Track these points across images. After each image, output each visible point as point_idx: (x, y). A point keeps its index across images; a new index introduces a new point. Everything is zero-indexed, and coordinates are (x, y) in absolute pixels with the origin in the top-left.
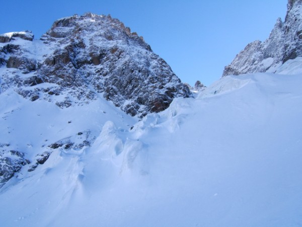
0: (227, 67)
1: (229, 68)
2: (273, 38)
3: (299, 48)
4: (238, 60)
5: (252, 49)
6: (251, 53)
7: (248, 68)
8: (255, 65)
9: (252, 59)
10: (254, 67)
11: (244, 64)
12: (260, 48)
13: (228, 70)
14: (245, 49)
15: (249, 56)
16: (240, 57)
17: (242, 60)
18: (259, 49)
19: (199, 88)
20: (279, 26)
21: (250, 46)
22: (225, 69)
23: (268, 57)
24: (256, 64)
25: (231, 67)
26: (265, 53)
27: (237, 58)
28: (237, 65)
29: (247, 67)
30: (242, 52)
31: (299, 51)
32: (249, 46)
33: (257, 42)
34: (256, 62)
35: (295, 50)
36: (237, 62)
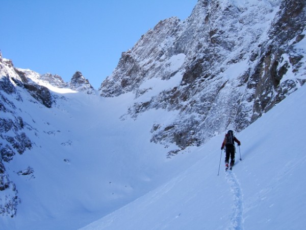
0: (126, 54)
1: (128, 56)
2: (192, 20)
3: (207, 59)
4: (143, 45)
5: (164, 31)
6: (163, 37)
7: (152, 63)
8: (160, 61)
9: (160, 49)
10: (158, 64)
11: (149, 54)
12: (176, 30)
13: (126, 60)
14: (156, 28)
15: (159, 41)
16: (147, 41)
17: (149, 47)
18: (174, 33)
19: (77, 84)
20: (204, 3)
21: (163, 25)
22: (123, 56)
23: (180, 52)
24: (162, 61)
25: (131, 55)
26: (178, 44)
27: (142, 42)
28: (139, 54)
29: (150, 62)
30: (150, 33)
31: (207, 63)
32: (161, 24)
33: (173, 21)
34: (163, 57)
35: (202, 61)
36: (141, 48)
